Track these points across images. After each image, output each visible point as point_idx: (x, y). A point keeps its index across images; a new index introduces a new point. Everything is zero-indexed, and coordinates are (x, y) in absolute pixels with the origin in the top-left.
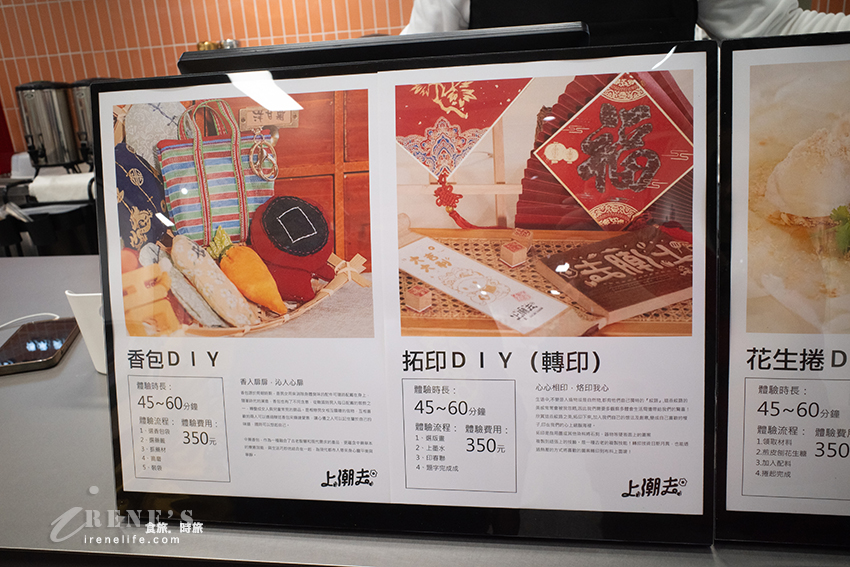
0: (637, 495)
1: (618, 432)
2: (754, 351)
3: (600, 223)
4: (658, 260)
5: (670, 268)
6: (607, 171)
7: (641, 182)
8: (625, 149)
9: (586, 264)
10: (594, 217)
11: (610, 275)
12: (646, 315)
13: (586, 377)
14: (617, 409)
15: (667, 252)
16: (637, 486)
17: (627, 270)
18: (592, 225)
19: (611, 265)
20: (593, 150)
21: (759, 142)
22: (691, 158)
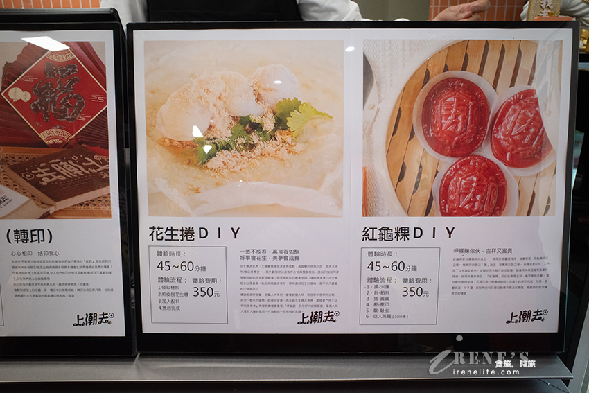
0: (83, 325)
1: (67, 283)
2: (154, 228)
3: (47, 143)
4: (86, 167)
5: (94, 173)
6: (50, 107)
7: (73, 115)
8: (61, 93)
9: (39, 170)
10: (43, 139)
11: (55, 178)
12: (81, 205)
13: (44, 246)
14: (65, 267)
15: (92, 162)
16: (82, 319)
17: (66, 175)
18: (42, 144)
19: (55, 171)
20: (40, 93)
21: (151, 91)
22: (105, 100)
